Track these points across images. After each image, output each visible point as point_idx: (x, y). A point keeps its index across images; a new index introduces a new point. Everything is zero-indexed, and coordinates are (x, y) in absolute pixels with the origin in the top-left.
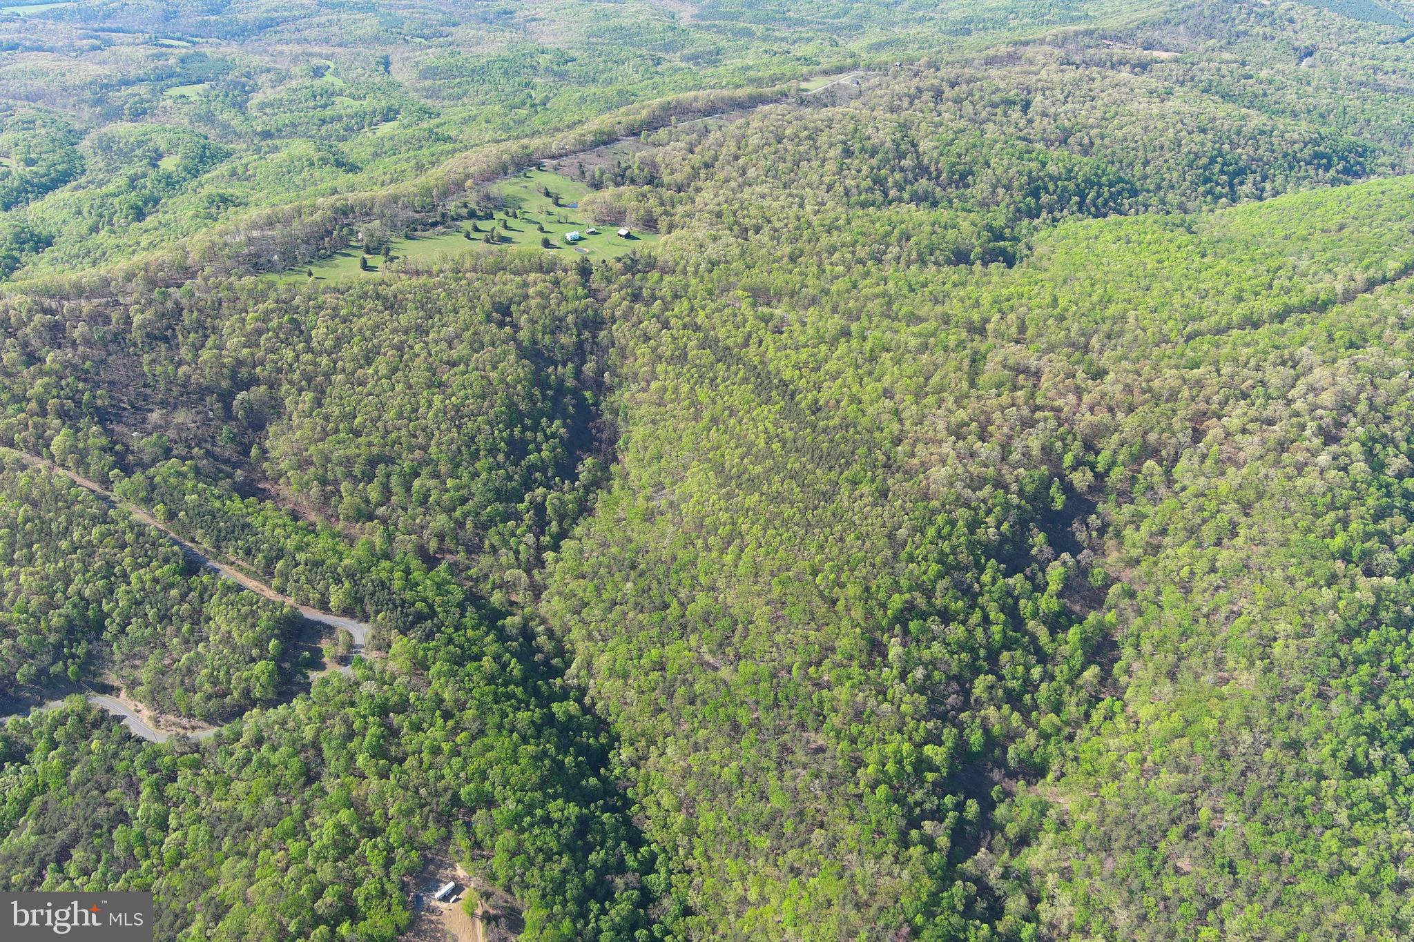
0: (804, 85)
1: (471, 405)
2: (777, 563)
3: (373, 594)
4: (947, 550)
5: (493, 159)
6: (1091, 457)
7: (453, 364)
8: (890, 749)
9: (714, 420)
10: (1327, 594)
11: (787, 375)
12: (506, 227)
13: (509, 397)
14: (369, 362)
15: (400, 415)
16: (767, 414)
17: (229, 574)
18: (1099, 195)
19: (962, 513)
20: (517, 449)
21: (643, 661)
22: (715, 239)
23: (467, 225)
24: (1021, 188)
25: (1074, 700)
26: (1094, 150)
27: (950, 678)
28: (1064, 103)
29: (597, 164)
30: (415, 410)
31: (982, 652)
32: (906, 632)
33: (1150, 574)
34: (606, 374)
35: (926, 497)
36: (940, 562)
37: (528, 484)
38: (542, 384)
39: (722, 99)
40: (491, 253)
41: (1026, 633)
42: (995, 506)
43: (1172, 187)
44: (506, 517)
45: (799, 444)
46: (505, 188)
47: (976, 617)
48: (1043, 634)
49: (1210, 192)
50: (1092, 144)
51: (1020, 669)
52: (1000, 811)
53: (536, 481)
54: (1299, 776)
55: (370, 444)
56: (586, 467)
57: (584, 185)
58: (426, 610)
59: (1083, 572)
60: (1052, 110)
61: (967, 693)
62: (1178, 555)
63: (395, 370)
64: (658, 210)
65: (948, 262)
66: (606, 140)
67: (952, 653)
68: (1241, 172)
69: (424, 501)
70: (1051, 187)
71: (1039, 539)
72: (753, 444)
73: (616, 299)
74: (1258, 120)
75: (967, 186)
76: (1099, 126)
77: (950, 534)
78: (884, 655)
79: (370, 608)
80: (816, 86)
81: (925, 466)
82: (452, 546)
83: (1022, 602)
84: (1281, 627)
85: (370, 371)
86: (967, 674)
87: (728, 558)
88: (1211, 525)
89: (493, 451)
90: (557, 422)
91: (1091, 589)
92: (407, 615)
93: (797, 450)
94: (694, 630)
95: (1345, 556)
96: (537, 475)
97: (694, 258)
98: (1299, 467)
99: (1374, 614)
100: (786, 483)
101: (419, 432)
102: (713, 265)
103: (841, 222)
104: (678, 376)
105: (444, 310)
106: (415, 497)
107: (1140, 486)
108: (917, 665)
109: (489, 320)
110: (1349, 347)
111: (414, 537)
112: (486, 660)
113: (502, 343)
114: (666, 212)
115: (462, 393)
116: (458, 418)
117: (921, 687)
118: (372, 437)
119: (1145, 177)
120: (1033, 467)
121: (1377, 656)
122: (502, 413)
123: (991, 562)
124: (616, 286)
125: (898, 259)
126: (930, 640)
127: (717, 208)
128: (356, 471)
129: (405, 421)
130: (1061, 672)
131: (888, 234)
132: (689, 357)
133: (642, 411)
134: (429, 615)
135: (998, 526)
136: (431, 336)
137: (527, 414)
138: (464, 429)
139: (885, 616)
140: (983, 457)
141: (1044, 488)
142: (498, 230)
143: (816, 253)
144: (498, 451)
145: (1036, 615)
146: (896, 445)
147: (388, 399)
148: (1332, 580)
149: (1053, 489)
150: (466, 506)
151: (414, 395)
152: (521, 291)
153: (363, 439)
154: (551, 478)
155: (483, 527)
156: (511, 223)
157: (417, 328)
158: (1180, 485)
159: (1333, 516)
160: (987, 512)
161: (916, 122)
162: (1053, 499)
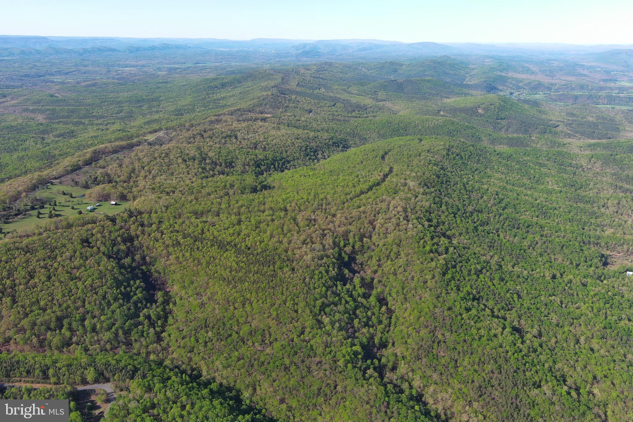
0: (145, 138)
1: (98, 283)
2: (269, 304)
3: (106, 368)
4: (324, 282)
5: (27, 183)
6: (347, 242)
7: (78, 268)
8: (344, 351)
9: (208, 263)
10: (433, 264)
11: (229, 239)
12: (54, 209)
13: (113, 275)
14: (32, 277)
15: (64, 295)
16: (230, 255)
17: (24, 385)
18: (279, 164)
19: (322, 269)
20: (127, 297)
21: (233, 358)
22: (159, 198)
23: (35, 212)
24: (253, 165)
25: (384, 318)
26: (267, 149)
27: (347, 324)
28: (248, 134)
29: (82, 178)
30: (70, 291)
31: (351, 312)
32: (326, 314)
33: (382, 273)
34: (147, 258)
35: (308, 267)
36: (324, 286)
37: (138, 310)
38: (122, 266)
39: (117, 146)
41: (359, 303)
42: (330, 264)
43: (298, 159)
44: (136, 325)
45: (251, 261)
46: (41, 194)
47: (343, 301)
49: (310, 159)
50: (265, 148)
51: (364, 314)
52: (383, 360)
53: (140, 308)
54: (456, 316)
55: (53, 312)
56: (159, 295)
57: (79, 188)
59: (364, 278)
60: (246, 137)
61: (353, 327)
62: (388, 266)
63: (49, 278)
64: (125, 192)
65: (251, 192)
66: (76, 168)
67: (343, 315)
68: (315, 151)
69: (94, 330)
70: (263, 164)
71: (346, 271)
72: (232, 267)
73: (134, 229)
74: (312, 134)
75: (233, 167)
76: (265, 141)
77: (322, 277)
79: (107, 374)
80: (151, 138)
81: (301, 257)
82: (117, 345)
83: (354, 292)
84: (427, 277)
85: (36, 280)
86: (351, 321)
87: (249, 309)
88: (392, 253)
89: (116, 299)
90: (138, 282)
91: (367, 284)
92: (128, 372)
93: (251, 264)
94: (248, 340)
95: (431, 251)
96: (139, 305)
97: (157, 206)
98: (406, 230)
99: (447, 266)
100: (255, 276)
101: (77, 300)
102: (167, 207)
103: (204, 184)
104: (181, 250)
105: (58, 247)
106: (89, 329)
107: (366, 248)
108: (335, 322)
109: (84, 247)
110: (395, 194)
111: (98, 346)
112: (173, 378)
113: (97, 254)
114: (129, 192)
115: (90, 279)
116: (94, 290)
117: (341, 329)
118: (54, 309)
119: (288, 156)
120: (334, 249)
121: (453, 278)
122: (113, 283)
123: (338, 282)
124: (131, 223)
125: (234, 194)
126: (334, 313)
127: (151, 187)
128: (52, 326)
129: (68, 297)
130: (376, 310)
131: (225, 186)
132: (181, 243)
133: (173, 268)
134: (136, 370)
135: (334, 270)
136: (59, 259)
137: (123, 281)
138: (99, 294)
139: (316, 310)
140: (317, 249)
141: (340, 254)
142: (53, 212)
143: (204, 197)
144: (119, 299)
145: (359, 295)
146: (287, 252)
147: (53, 290)
148: (432, 260)
149: (343, 254)
150: (116, 326)
151: (66, 286)
152: (89, 232)
153: (49, 311)
154: (146, 305)
155: (127, 333)
156: (56, 208)
157: (49, 257)
158: (376, 244)
159: (422, 241)
160: (328, 266)
161: (202, 146)
162: (344, 258)
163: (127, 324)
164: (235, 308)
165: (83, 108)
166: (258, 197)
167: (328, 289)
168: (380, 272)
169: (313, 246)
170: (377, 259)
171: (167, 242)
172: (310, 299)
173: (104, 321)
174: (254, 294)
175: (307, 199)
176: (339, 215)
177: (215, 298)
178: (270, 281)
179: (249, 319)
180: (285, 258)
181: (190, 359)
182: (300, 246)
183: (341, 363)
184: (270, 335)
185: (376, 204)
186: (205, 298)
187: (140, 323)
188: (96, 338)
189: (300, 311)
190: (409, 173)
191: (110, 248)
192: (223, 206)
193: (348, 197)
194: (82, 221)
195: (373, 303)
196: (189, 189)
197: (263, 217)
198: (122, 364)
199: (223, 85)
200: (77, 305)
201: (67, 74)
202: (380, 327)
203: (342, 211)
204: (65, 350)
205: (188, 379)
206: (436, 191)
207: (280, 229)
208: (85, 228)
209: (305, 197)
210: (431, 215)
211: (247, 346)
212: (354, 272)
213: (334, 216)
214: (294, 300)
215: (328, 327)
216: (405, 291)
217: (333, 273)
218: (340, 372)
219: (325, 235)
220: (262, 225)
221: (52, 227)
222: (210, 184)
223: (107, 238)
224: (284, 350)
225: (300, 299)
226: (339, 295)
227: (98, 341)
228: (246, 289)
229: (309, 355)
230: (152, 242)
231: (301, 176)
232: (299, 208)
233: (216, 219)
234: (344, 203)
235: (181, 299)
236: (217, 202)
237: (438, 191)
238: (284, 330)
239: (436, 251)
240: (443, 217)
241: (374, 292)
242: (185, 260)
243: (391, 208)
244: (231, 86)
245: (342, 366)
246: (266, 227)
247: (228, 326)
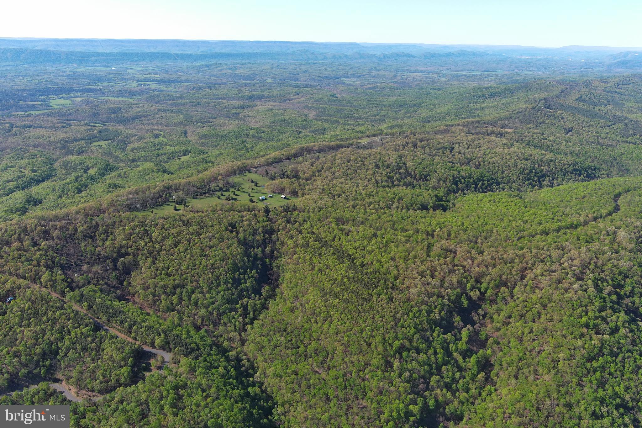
0: (359, 141)
1: (218, 264)
2: (346, 328)
3: (174, 340)
4: (418, 322)
5: (230, 168)
6: (478, 286)
7: (211, 247)
8: (394, 406)
9: (320, 270)
10: (580, 342)
12: (235, 194)
13: (234, 260)
14: (176, 246)
15: (188, 268)
16: (342, 268)
17: (113, 332)
18: (483, 184)
19: (424, 307)
20: (237, 282)
21: (288, 370)
22: (321, 199)
23: (219, 193)
24: (450, 181)
25: (474, 387)
26: (481, 167)
27: (420, 377)
28: (468, 148)
29: (272, 170)
30: (194, 266)
31: (434, 366)
32: (401, 357)
33: (505, 334)
34: (275, 252)
35: (409, 300)
36: (415, 327)
37: (241, 297)
38: (248, 256)
40: (229, 204)
41: (453, 358)
42: (438, 305)
43: (514, 182)
44: (231, 310)
45: (356, 279)
46: (235, 179)
47: (431, 351)
48: (460, 359)
49: (530, 184)
50: (480, 164)
51: (450, 373)
53: (244, 295)
54: (571, 418)
55: (175, 280)
56: (266, 290)
57: (268, 178)
58: (196, 347)
59: (477, 333)
60: (463, 151)
61: (428, 384)
62: (516, 326)
63: (186, 250)
64: (298, 188)
65: (419, 209)
66: (277, 161)
67: (421, 366)
68: (544, 176)
69: (196, 304)
70: (463, 181)
71: (457, 319)
72: (336, 279)
73: (280, 222)
74: (549, 156)
75: (427, 180)
76: (482, 157)
77: (419, 316)
78: (392, 367)
79: (172, 346)
80: (364, 141)
81: (408, 288)
82: (207, 323)
83: (451, 345)
84: (561, 355)
85: (176, 250)
86: (428, 376)
87: (325, 326)
88: (530, 313)
89: (226, 283)
90: (254, 271)
91: (480, 341)
92: (188, 349)
93: (355, 282)
94: (311, 357)
95: (587, 326)
96: (244, 293)
97: (313, 206)
98: (566, 289)
99: (601, 351)
100: (350, 295)
101: (195, 274)
102: (320, 209)
104: (305, 252)
105: (208, 226)
106: (192, 302)
107: (499, 298)
108: (406, 371)
109: (227, 230)
110: (586, 242)
111: (191, 318)
112: (221, 368)
113: (232, 239)
114: (301, 188)
115: (214, 259)
116: (212, 267)
117: (408, 380)
118: (176, 277)
119: (503, 178)
120: (454, 289)
121: (603, 368)
122: (231, 267)
123: (437, 328)
124: (280, 217)
127: (323, 187)
128: (168, 290)
129: (190, 270)
130: (468, 375)
131: (394, 198)
132: (310, 245)
135: (440, 313)
136: (202, 236)
137: (241, 268)
138: (215, 273)
139: (392, 350)
140: (433, 284)
141: (459, 297)
142: (231, 195)
144: (229, 283)
145: (457, 350)
146: (396, 280)
147: (183, 261)
148: (582, 336)
149: (464, 298)
150: (214, 306)
151: (194, 259)
152: (241, 218)
153: (172, 278)
154: (251, 294)
155: (221, 314)
156: (237, 192)
157: (196, 233)
158: (515, 297)
160: (435, 307)
161: (406, 155)
162: (463, 302)
163: (224, 307)
165: (348, 108)
166: (418, 215)
168: (502, 331)
169: (430, 280)
170: (507, 315)
171: (299, 242)
173: (206, 299)
174: (338, 313)
177: (306, 306)
178: (360, 304)
179: (322, 337)
180: (390, 284)
182: (414, 276)
184: (332, 360)
185: (547, 250)
186: (298, 304)
187: (236, 311)
188: (193, 311)
189: (372, 346)
191: (248, 236)
194: (245, 207)
195: (470, 365)
196: (355, 195)
197: (399, 236)
198: (189, 341)
199: (492, 95)
200: (193, 278)
201: (359, 77)
205: (233, 374)
208: (240, 214)
211: (307, 363)
212: (468, 322)
214: (372, 332)
219: (454, 271)
220: (390, 245)
221: (218, 208)
222: (380, 194)
223: (251, 226)
225: (379, 332)
226: (429, 342)
227: (195, 314)
230: (287, 238)
241: (481, 352)
242: (303, 262)
243: (564, 259)
244: (501, 96)
246: (394, 247)
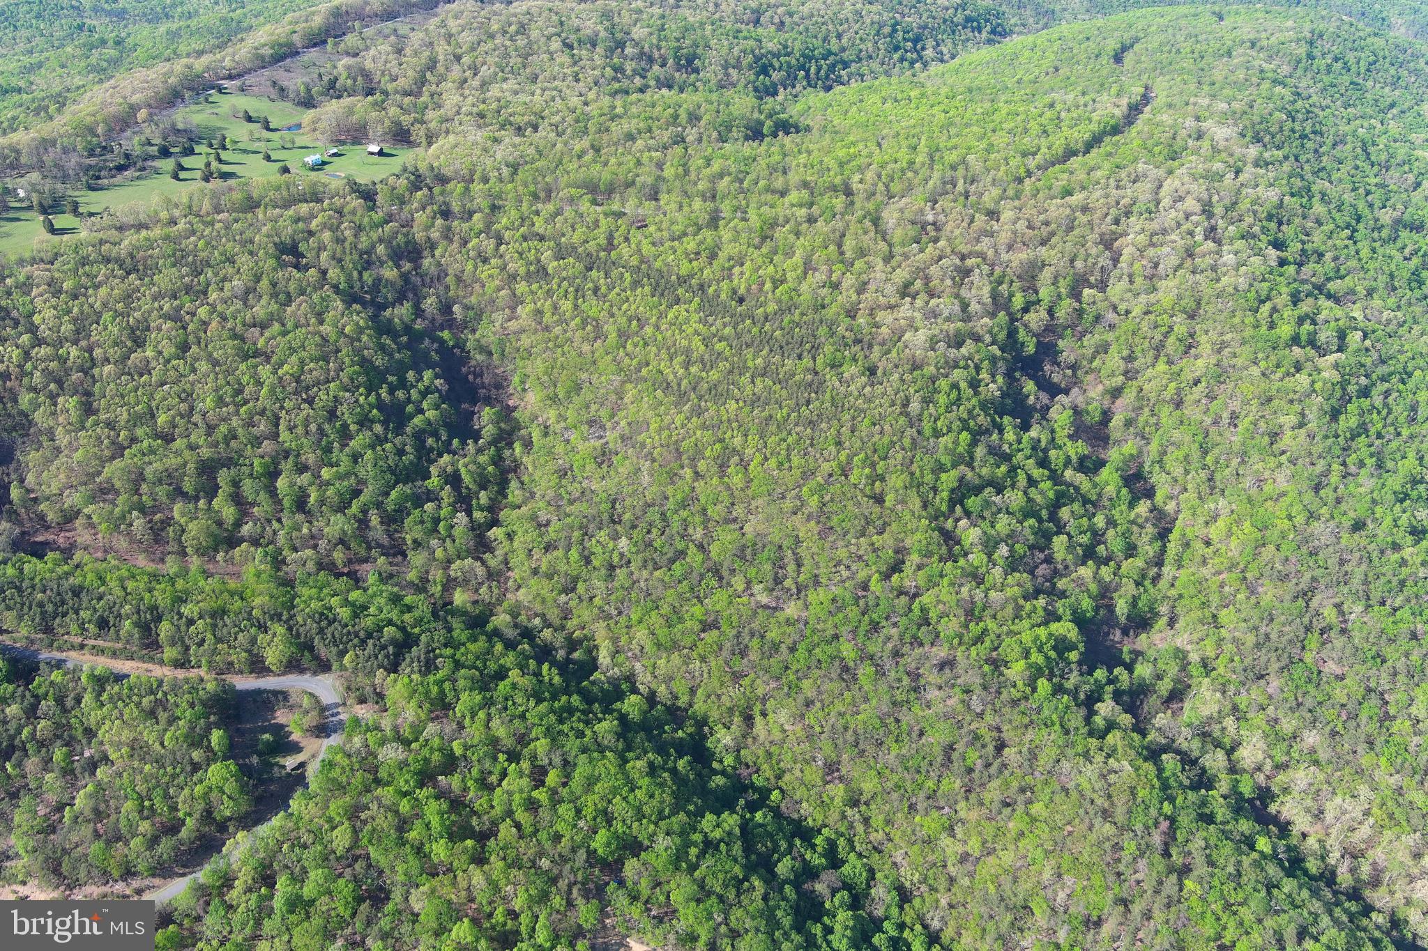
1: (314, 371)
2: (797, 472)
3: (321, 631)
4: (965, 416)
6: (1033, 298)
7: (263, 326)
8: (1027, 638)
9: (623, 335)
10: (1303, 379)
11: (685, 268)
12: (220, 161)
13: (357, 352)
14: (139, 343)
15: (220, 402)
17: (88, 663)
18: (819, 69)
19: (957, 374)
20: (395, 416)
21: (688, 624)
22: (496, 141)
23: (168, 164)
24: (750, 68)
25: (1145, 539)
26: (787, 27)
27: (1032, 547)
30: (239, 392)
31: (1044, 514)
32: (968, 514)
33: (1138, 399)
34: (456, 308)
35: (916, 366)
36: (965, 429)
37: (425, 456)
39: (396, 1)
40: (230, 189)
41: (1069, 485)
42: (982, 361)
43: (871, 57)
44: (419, 501)
45: (747, 338)
46: (191, 116)
47: (1022, 479)
48: (1081, 480)
49: (904, 59)
50: (782, 23)
51: (1084, 521)
52: (1143, 670)
53: (431, 449)
55: (192, 447)
56: (486, 418)
57: (290, 104)
58: (399, 635)
59: (1079, 411)
61: (1049, 560)
62: (1155, 377)
63: (184, 347)
64: (406, 120)
65: (747, 138)
67: (1020, 522)
68: (917, 39)
69: (301, 504)
70: (777, 65)
71: (1029, 386)
72: (690, 350)
73: (423, 225)
77: (959, 399)
79: (323, 651)
81: (898, 335)
82: (363, 552)
83: (1052, 453)
84: (1282, 420)
85: (149, 353)
86: (1043, 540)
87: (737, 480)
88: (1172, 339)
89: (364, 422)
90: (427, 375)
92: (384, 647)
93: (748, 346)
94: (733, 571)
95: (1295, 340)
96: (430, 441)
97: (489, 162)
98: (1214, 268)
99: (1344, 390)
100: (758, 381)
101: (256, 418)
102: (515, 168)
103: (619, 110)
104: (549, 294)
105: (212, 262)
106: (286, 502)
107: (1088, 317)
108: (997, 543)
109: (282, 265)
110: (1173, 159)
111: (309, 552)
112: (514, 674)
113: (315, 289)
114: (416, 120)
115: (294, 359)
116: (303, 389)
117: (1013, 565)
118: (193, 438)
119: (844, 49)
120: (993, 315)
121: (1363, 428)
122: (359, 374)
123: (1007, 420)
124: (416, 205)
125: (700, 140)
126: (994, 514)
127: (475, 110)
128: (188, 486)
129: (231, 408)
130: (1119, 513)
131: (676, 117)
132: (550, 271)
133: (525, 341)
134: (406, 643)
135: (994, 381)
136: (213, 296)
137: (387, 370)
138: (318, 404)
139: (941, 501)
140: (946, 314)
141: (1012, 333)
142: (214, 164)
143: (616, 144)
144: (372, 422)
145: (1068, 461)
146: (854, 317)
147: (193, 384)
148: (1298, 368)
149: (1022, 333)
150: (362, 498)
151: (228, 372)
152: (301, 225)
153: (179, 443)
154: (449, 442)
155: (393, 520)
156: (224, 155)
157: (188, 289)
158: (1122, 307)
159: (1266, 308)
160: (978, 369)
161: (616, 11)
162: (1023, 344)
163: (394, 494)
164: (697, 475)
166: (766, 152)
167: (977, 435)
168: (1129, 396)
169: (933, 302)
170: (1125, 353)
171: (511, 267)
172: (922, 464)
173: (328, 484)
174: (753, 439)
175: (911, 163)
176: (1007, 215)
177: (640, 438)
178: (802, 401)
179: (739, 511)
180: (847, 334)
181: (566, 614)
182: (893, 301)
183: (1016, 670)
184: (799, 565)
185: (1118, 187)
186: (611, 436)
187: (431, 496)
188: (305, 531)
189: (889, 500)
190: (1206, 101)
191: (355, 274)
192: (669, 172)
193: (1032, 163)
194: (285, 193)
195: (1110, 490)
196: (577, 121)
197: (783, 208)
198: (368, 622)
200: (255, 430)
202: (1131, 566)
203: (1017, 203)
204: (220, 556)
205: (557, 680)
206: (1286, 158)
207: (832, 248)
208: (291, 212)
209: (904, 156)
210: (1284, 228)
211: (730, 591)
212: (1054, 390)
213: (993, 214)
214: (873, 465)
215: (977, 558)
216: (1209, 459)
217: (993, 388)
218: (1015, 703)
219: (968, 272)
220: (779, 233)
221: (206, 206)
222: (634, 110)
223: (347, 244)
224: (841, 615)
225: (891, 462)
226: (1007, 458)
227: (313, 537)
228: (729, 421)
229: (915, 637)
230: (471, 262)
231: (884, 101)
232: (887, 186)
233: (649, 205)
234: (1020, 180)
235: (546, 435)
236: (651, 159)
237: (1292, 159)
238: (842, 553)
239: (1312, 343)
240: (1317, 239)
241: (1114, 455)
242: (559, 322)
243: (1166, 202)
245: (1020, 684)
246: (792, 237)
247: (676, 526)
